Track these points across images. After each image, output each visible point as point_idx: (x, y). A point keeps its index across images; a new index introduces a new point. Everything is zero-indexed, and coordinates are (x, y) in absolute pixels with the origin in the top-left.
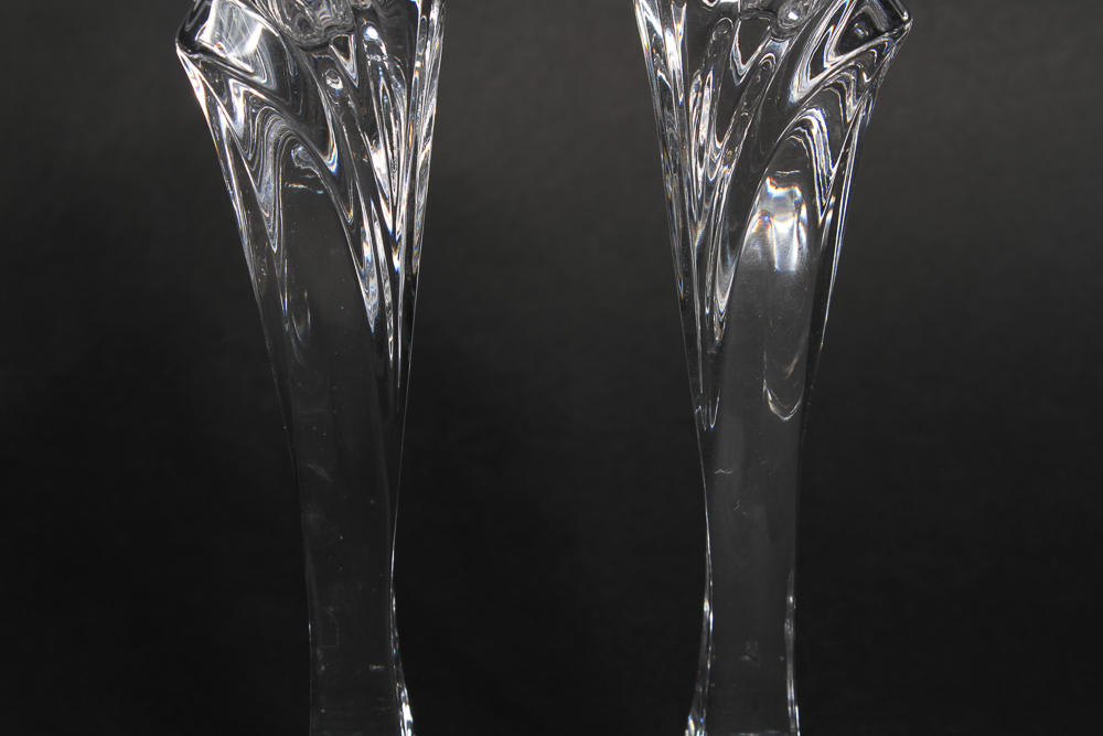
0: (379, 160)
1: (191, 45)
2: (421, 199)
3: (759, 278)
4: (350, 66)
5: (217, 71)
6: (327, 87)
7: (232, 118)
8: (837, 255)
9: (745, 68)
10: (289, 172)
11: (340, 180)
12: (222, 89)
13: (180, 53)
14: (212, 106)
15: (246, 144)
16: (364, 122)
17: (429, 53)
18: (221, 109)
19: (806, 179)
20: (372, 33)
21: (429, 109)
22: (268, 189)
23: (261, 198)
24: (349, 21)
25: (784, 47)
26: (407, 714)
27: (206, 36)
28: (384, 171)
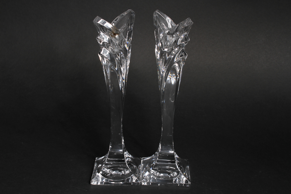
0: (122, 69)
1: (100, 54)
2: (127, 74)
3: (169, 85)
4: (119, 57)
5: (103, 57)
6: (116, 59)
7: (104, 62)
8: (180, 82)
9: (168, 58)
10: (111, 69)
11: (117, 71)
12: (103, 59)
13: (99, 55)
14: (102, 61)
15: (106, 66)
16: (121, 64)
17: (129, 55)
18: (103, 61)
19: (176, 73)
20: (122, 53)
21: (129, 62)
22: (108, 71)
23: (107, 72)
24: (119, 51)
25: (173, 56)
26: (123, 141)
27: (102, 53)
28: (123, 70)
